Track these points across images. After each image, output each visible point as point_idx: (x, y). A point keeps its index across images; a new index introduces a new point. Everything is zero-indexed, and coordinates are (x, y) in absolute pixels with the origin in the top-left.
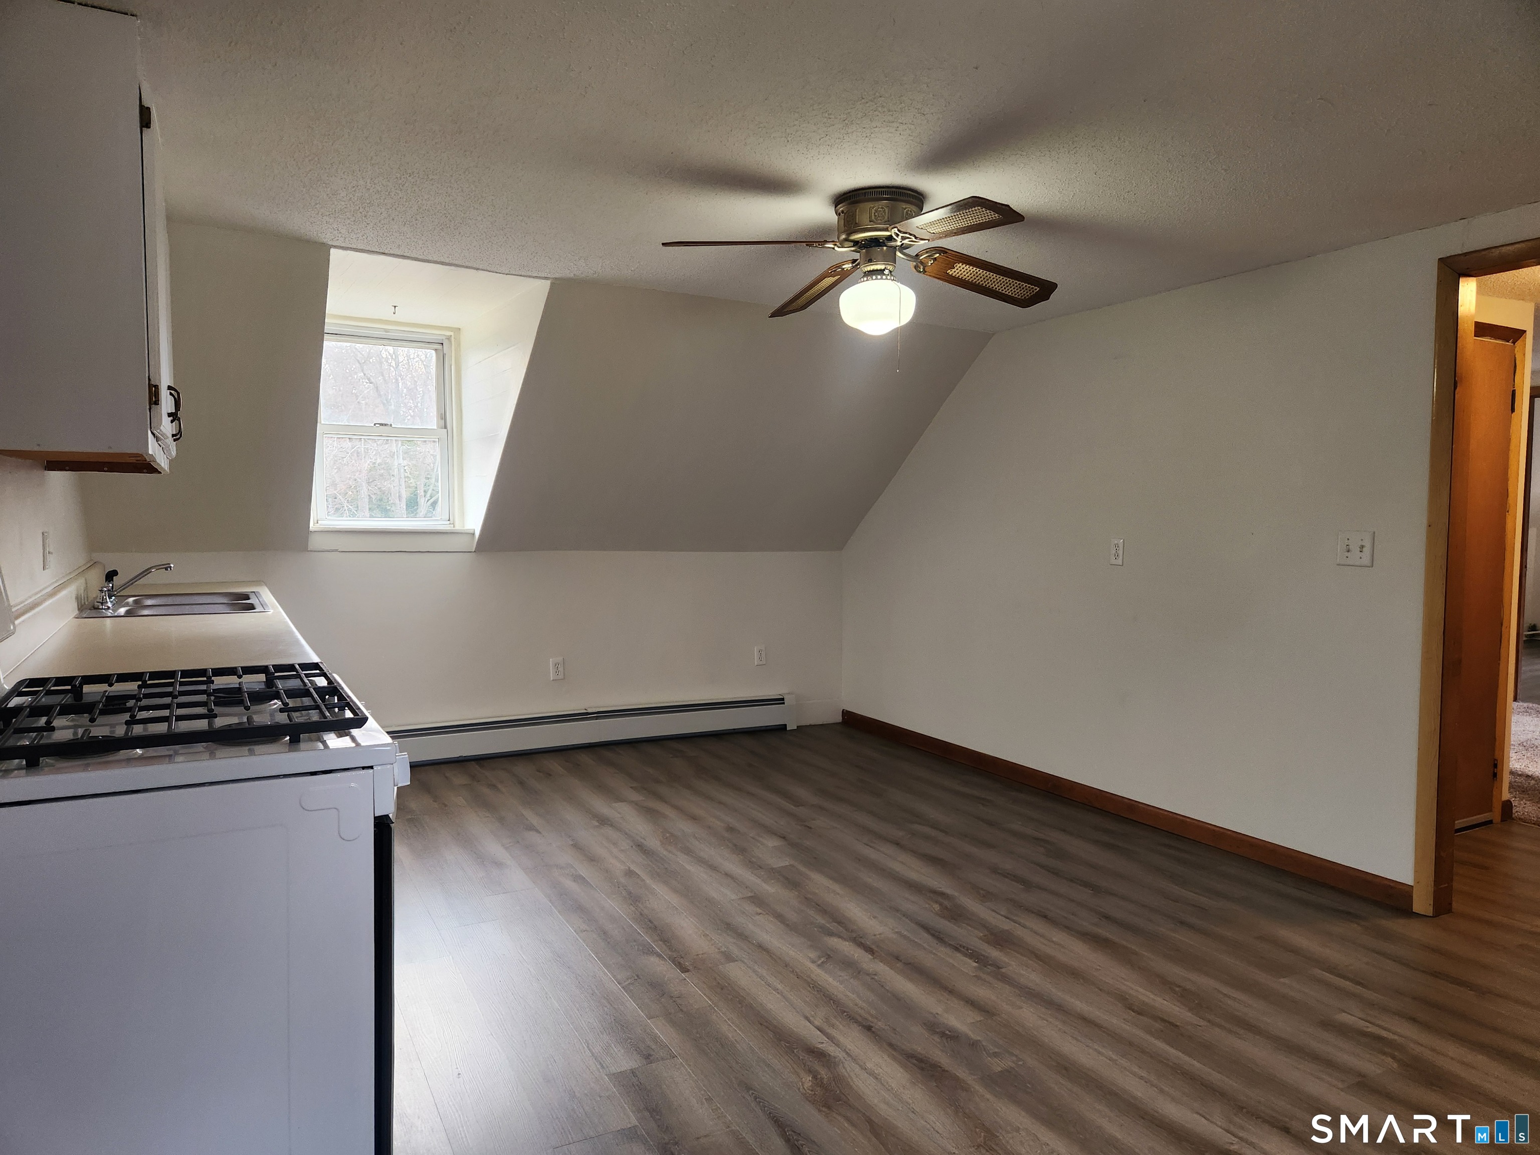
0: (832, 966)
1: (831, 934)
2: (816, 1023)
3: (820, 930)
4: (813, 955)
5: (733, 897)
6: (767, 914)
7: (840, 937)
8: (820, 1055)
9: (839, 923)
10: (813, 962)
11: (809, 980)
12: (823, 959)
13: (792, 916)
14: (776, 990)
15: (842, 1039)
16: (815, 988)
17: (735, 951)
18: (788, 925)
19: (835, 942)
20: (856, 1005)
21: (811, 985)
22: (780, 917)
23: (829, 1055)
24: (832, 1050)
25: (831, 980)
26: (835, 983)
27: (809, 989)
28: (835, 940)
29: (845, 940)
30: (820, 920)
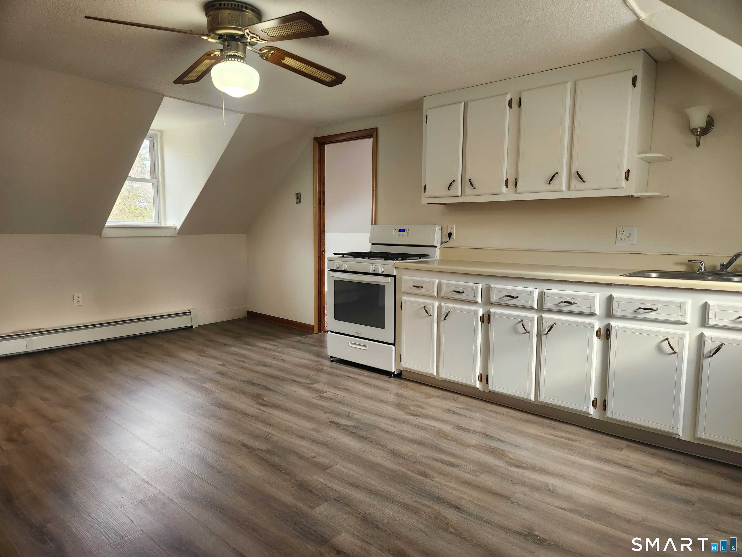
0: (264, 434)
1: (268, 451)
2: (266, 413)
3: (274, 453)
4: (275, 438)
5: (337, 467)
6: (310, 458)
7: (261, 450)
8: (262, 405)
9: (263, 459)
10: (273, 435)
11: (273, 427)
12: (269, 437)
13: (294, 459)
14: (286, 421)
15: (255, 410)
16: (270, 424)
17: (314, 434)
18: (294, 452)
19: (264, 447)
20: (250, 421)
21: (272, 425)
22: (301, 457)
23: (259, 405)
24: (259, 407)
25: (263, 429)
26: (260, 427)
27: (272, 423)
28: (264, 448)
29: (258, 449)
30: (276, 460)
